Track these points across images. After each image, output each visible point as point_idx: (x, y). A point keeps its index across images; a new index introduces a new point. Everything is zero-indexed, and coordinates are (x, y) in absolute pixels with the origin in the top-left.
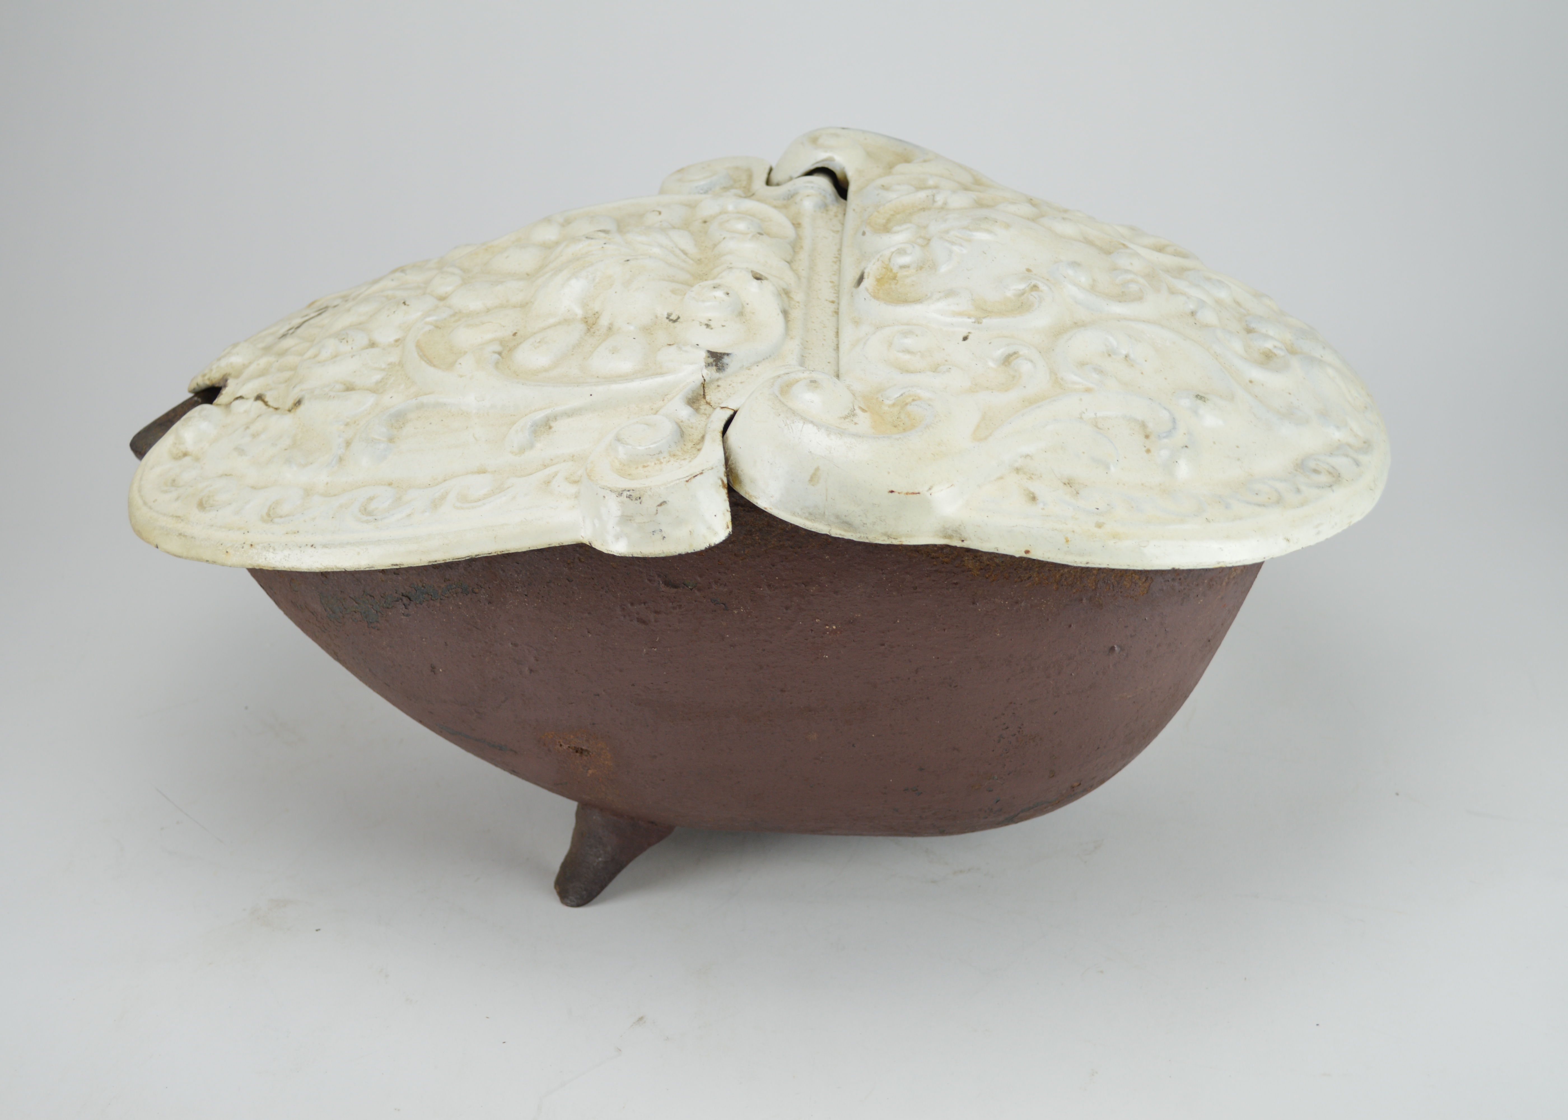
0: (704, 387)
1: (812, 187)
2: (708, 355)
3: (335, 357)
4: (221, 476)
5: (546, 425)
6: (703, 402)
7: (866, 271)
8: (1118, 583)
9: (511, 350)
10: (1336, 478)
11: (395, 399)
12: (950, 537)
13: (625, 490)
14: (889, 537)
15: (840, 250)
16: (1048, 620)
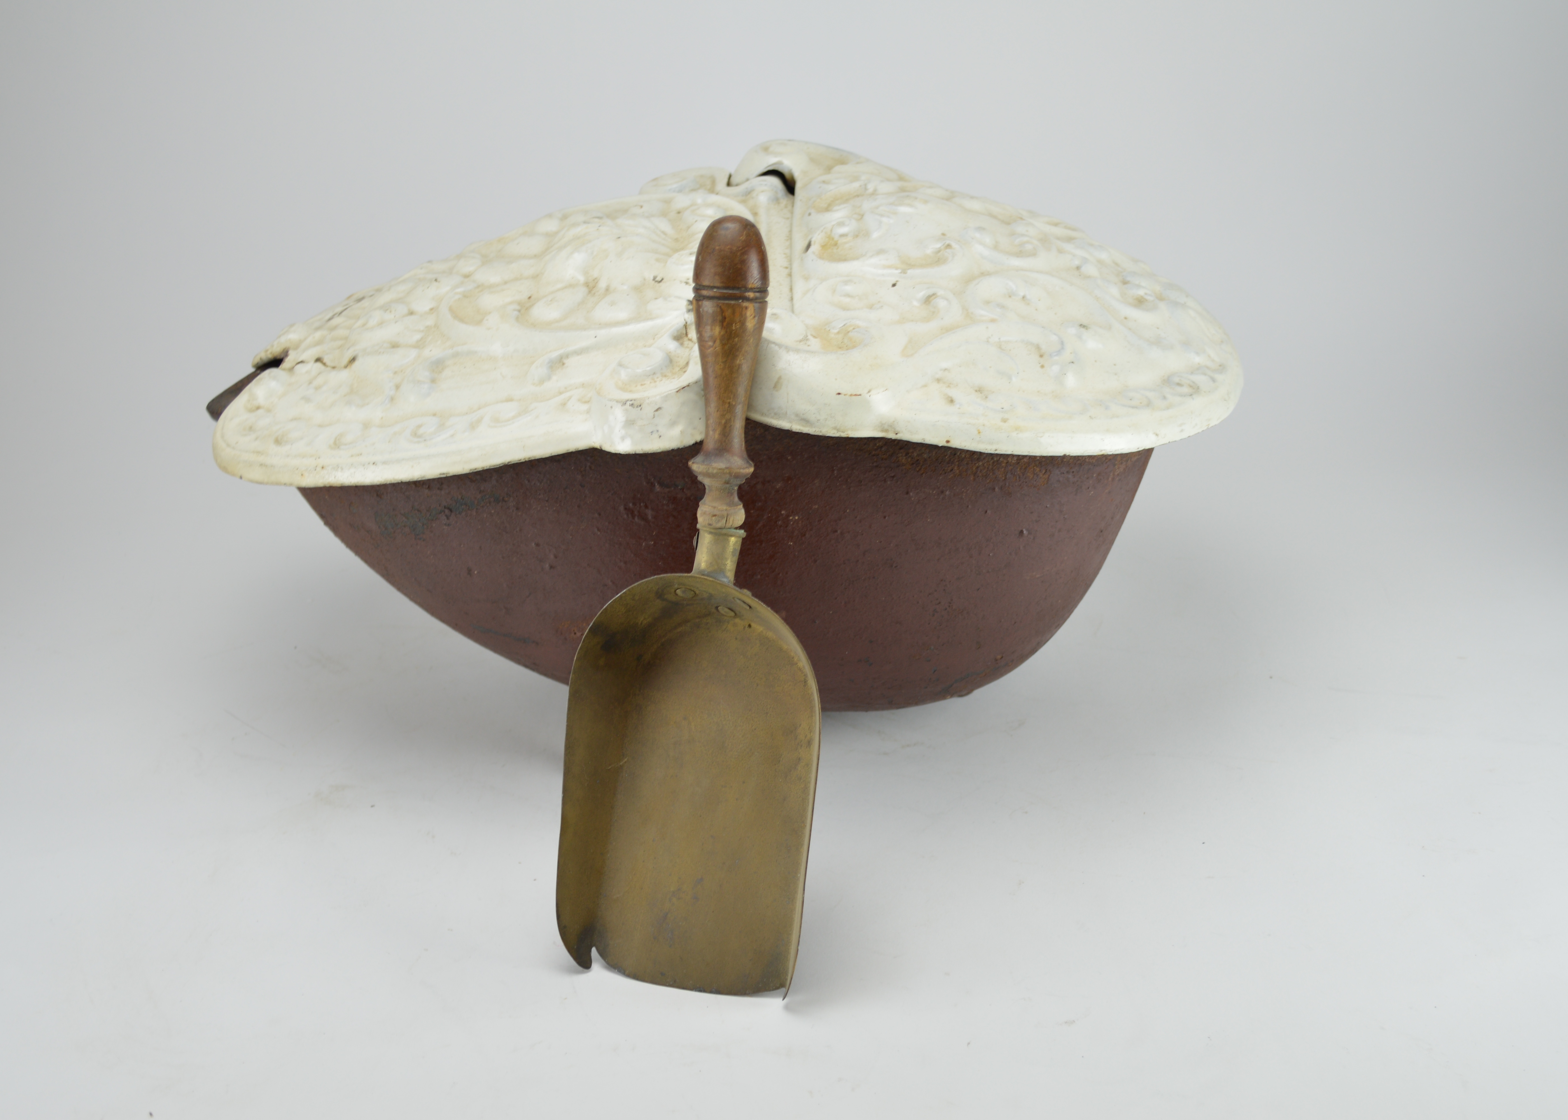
0: (686, 328)
1: (766, 185)
2: (689, 303)
3: (381, 324)
4: (292, 420)
5: (559, 363)
6: (686, 339)
7: (813, 240)
8: (1023, 475)
9: (527, 309)
10: (1195, 390)
11: (434, 351)
12: (886, 431)
13: (628, 400)
14: (838, 430)
15: (791, 231)
16: (968, 507)
